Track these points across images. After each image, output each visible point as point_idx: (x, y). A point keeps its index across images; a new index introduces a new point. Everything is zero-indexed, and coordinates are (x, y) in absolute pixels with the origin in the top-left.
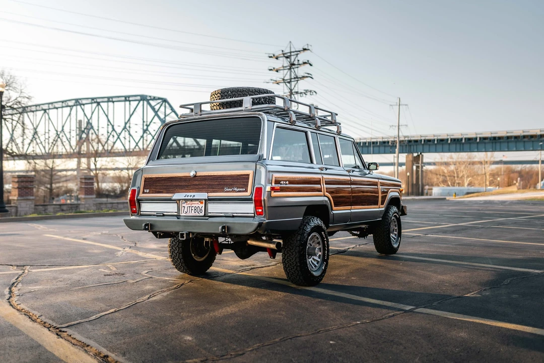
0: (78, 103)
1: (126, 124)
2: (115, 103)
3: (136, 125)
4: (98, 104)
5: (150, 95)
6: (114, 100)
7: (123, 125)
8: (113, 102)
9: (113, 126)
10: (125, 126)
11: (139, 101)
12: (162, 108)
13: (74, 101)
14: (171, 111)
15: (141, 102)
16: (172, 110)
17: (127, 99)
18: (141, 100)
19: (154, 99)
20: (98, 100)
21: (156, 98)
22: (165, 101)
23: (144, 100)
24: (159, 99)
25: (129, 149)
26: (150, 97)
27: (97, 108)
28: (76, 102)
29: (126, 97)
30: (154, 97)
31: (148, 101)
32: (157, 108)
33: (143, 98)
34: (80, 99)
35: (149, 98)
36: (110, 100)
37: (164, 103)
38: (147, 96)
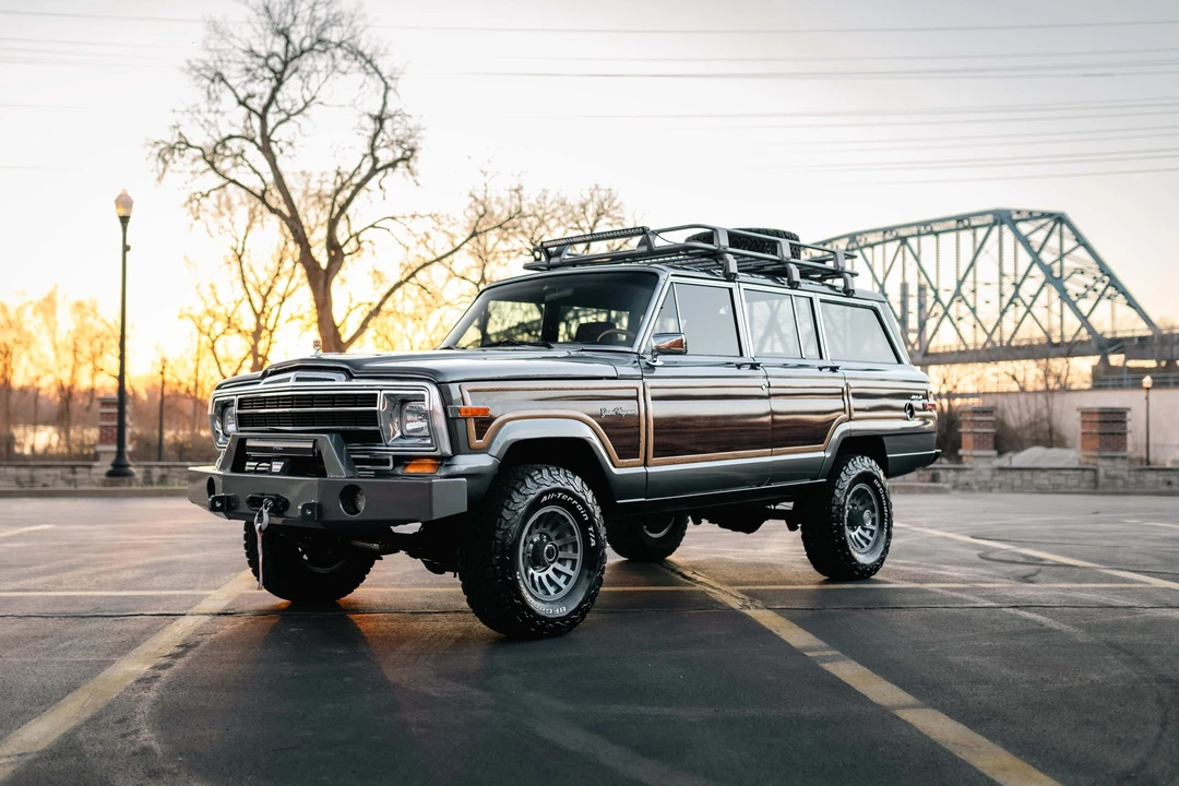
0: (855, 245)
1: (960, 283)
2: (941, 236)
3: (987, 284)
4: (904, 240)
5: (1018, 207)
6: (937, 228)
7: (954, 287)
8: (937, 234)
9: (936, 291)
10: (959, 289)
11: (990, 226)
12: (1054, 241)
13: (846, 240)
14: (1075, 244)
15: (996, 229)
16: (1077, 240)
17: (962, 222)
18: (995, 223)
19: (1031, 216)
20: (903, 232)
21: (1035, 215)
22: (1060, 219)
23: (1002, 223)
24: (1044, 215)
25: (976, 344)
26: (1018, 212)
27: (900, 255)
28: (850, 242)
29: (960, 219)
30: (1031, 213)
31: (1013, 224)
32: (1037, 239)
33: (1002, 218)
34: (861, 234)
35: (1015, 217)
36: (928, 228)
37: (1058, 226)
38: (1008, 211)
